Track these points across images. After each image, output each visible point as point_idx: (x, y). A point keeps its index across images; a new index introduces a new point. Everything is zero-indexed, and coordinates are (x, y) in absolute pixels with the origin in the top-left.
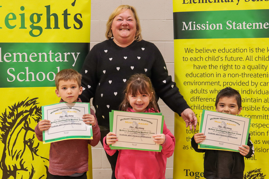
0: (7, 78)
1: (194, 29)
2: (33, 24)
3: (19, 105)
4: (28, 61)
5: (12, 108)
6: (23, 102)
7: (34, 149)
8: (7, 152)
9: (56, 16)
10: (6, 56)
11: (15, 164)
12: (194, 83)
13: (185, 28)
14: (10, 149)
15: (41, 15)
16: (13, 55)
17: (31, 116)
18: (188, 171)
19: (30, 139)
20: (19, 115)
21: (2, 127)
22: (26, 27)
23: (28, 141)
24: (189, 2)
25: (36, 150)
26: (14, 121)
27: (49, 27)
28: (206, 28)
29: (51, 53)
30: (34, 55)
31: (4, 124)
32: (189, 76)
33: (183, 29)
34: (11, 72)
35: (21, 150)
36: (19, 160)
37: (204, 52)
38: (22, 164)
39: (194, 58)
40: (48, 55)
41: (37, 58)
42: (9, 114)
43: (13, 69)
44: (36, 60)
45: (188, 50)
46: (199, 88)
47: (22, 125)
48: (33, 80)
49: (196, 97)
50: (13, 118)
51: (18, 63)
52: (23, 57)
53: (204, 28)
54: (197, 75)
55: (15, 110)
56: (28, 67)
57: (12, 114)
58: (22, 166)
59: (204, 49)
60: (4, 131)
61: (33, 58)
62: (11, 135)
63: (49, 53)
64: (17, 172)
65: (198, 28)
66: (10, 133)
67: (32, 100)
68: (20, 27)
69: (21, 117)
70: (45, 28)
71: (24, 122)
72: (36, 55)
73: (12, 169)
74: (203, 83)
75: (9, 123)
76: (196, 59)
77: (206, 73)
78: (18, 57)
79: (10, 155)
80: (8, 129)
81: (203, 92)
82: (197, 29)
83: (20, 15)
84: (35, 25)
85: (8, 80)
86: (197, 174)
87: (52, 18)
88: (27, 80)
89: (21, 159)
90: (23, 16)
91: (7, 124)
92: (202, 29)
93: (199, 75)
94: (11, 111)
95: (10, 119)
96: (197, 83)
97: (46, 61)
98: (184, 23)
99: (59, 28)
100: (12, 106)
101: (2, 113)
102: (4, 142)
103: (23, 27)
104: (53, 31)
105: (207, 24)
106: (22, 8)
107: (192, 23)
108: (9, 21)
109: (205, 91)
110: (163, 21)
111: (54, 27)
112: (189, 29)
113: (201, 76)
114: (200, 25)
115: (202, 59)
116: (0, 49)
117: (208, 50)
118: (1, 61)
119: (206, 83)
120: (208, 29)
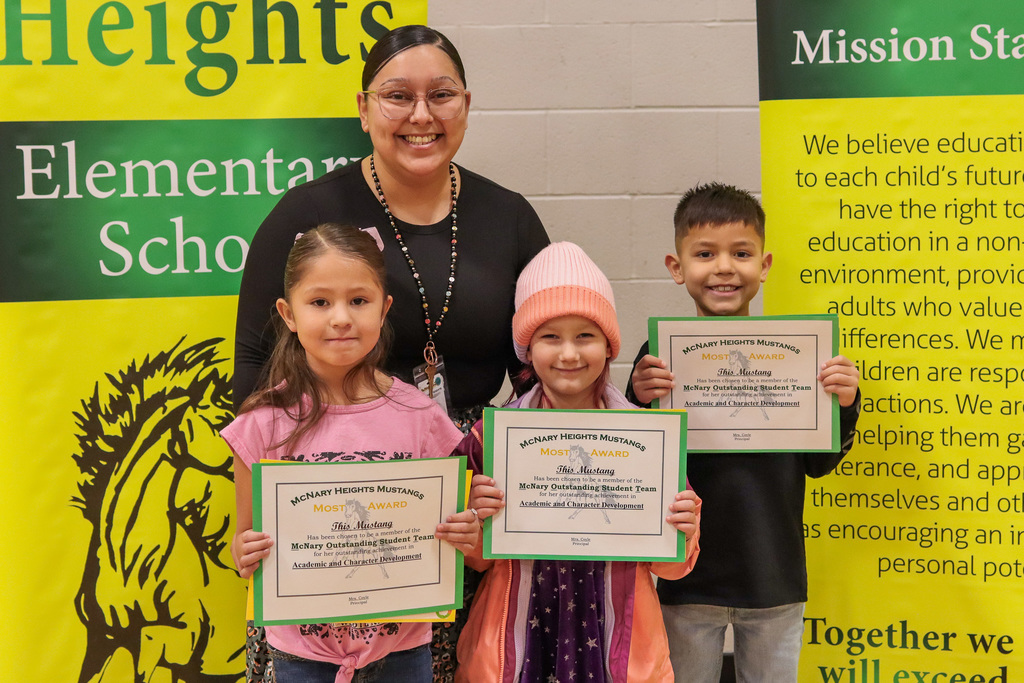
0: (101, 262)
1: (842, 59)
2: (198, 47)
3: (149, 368)
4: (180, 191)
5: (121, 381)
6: (162, 358)
7: (209, 541)
8: (102, 553)
9: (289, 12)
10: (95, 172)
11: (136, 603)
12: (841, 273)
13: (803, 56)
14: (117, 544)
15: (232, 8)
16: (121, 171)
17: (195, 411)
18: (820, 624)
19: (191, 504)
20: (147, 408)
21: (81, 456)
22: (170, 56)
23: (186, 509)
25: (218, 543)
26: (131, 432)
27: (261, 56)
28: (889, 55)
29: (270, 160)
30: (204, 168)
31: (90, 444)
32: (820, 247)
33: (797, 61)
34: (116, 235)
35: (158, 547)
36: (151, 584)
37: (882, 149)
38: (163, 600)
39: (840, 177)
40: (261, 170)
41: (219, 180)
42: (108, 402)
43: (125, 225)
44: (214, 188)
45: (818, 145)
46: (863, 293)
47: (161, 446)
48: (203, 268)
49: (848, 332)
50: (125, 419)
51: (141, 202)
52: (163, 176)
53: (883, 53)
54: (852, 244)
55: (134, 387)
56: (181, 218)
57: (120, 405)
58: (162, 608)
59: (882, 138)
60: (91, 473)
61: (202, 183)
62: (118, 488)
63: (263, 161)
64: (145, 631)
65: (858, 57)
66: (114, 480)
67: (198, 347)
68: (149, 56)
69: (158, 416)
70: (249, 62)
71: (167, 435)
72: (212, 170)
73: (125, 622)
74: (878, 274)
75: (109, 440)
76: (849, 180)
77: (888, 235)
78: (141, 176)
79: (114, 565)
80: (104, 463)
81: (876, 311)
82: (853, 60)
83: (147, 8)
84: (207, 48)
85: (105, 271)
86: (855, 634)
87: (276, 21)
88: (181, 269)
89: (160, 579)
90: (158, 13)
91: (101, 443)
92: (872, 59)
93: (860, 244)
94: (116, 393)
95: (114, 422)
96: (854, 274)
97: (252, 190)
98: (801, 35)
99: (304, 61)
100: (121, 372)
101: (83, 401)
102: (91, 513)
103: (160, 56)
104: (277, 70)
105: (893, 37)
107: (830, 34)
108: (105, 34)
109: (884, 306)
110: (710, 27)
111: (282, 56)
112: (822, 59)
113: (870, 247)
114: (863, 41)
115: (871, 178)
116: (71, 146)
117: (898, 143)
118: (73, 194)
119: (889, 272)
120: (895, 58)
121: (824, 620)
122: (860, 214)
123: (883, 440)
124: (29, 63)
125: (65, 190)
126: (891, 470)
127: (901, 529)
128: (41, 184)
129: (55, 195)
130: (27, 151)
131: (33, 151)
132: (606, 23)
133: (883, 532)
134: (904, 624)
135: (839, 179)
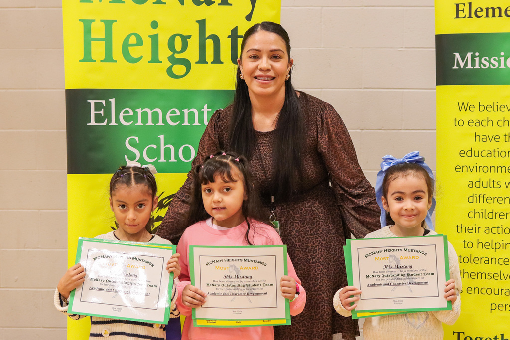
0: (125, 156)
1: (477, 66)
2: (173, 55)
4: (163, 123)
9: (216, 39)
10: (123, 113)
12: (475, 167)
13: (458, 64)
15: (189, 37)
16: (136, 113)
18: (461, 334)
22: (160, 59)
24: (467, 16)
27: (202, 60)
28: (499, 65)
29: (205, 109)
30: (174, 112)
32: (465, 155)
33: (455, 67)
34: (132, 144)
37: (495, 109)
39: (475, 122)
40: (201, 113)
41: (181, 118)
43: (137, 139)
44: (179, 122)
45: (465, 107)
46: (485, 177)
48: (173, 160)
49: (478, 196)
51: (145, 128)
52: (155, 116)
53: (496, 64)
54: (480, 154)
56: (163, 136)
59: (495, 104)
61: (173, 119)
63: (202, 110)
65: (484, 65)
67: (170, 197)
68: (150, 59)
70: (196, 63)
72: (178, 113)
74: (493, 168)
76: (479, 123)
77: (498, 150)
78: (145, 115)
81: (491, 186)
82: (482, 67)
83: (149, 36)
84: (177, 56)
85: (127, 160)
87: (209, 44)
88: (162, 160)
90: (155, 39)
92: (491, 67)
93: (484, 154)
96: (481, 168)
97: (197, 123)
98: (457, 55)
99: (222, 63)
103: (155, 59)
104: (210, 67)
105: (502, 56)
106: (155, 25)
107: (471, 54)
108: (130, 48)
109: (495, 183)
110: (400, 51)
111: (212, 60)
112: (467, 66)
113: (489, 155)
114: (487, 58)
115: (490, 123)
116: (113, 100)
117: (503, 106)
118: (113, 123)
119: (498, 168)
120: (502, 66)
121: (463, 333)
122: (484, 140)
123: (493, 247)
124: (95, 61)
125: (109, 121)
126: (497, 262)
127: (501, 290)
128: (98, 118)
129: (105, 124)
130: (92, 102)
131: (95, 102)
132: (350, 48)
133: (493, 291)
134: (502, 335)
135: (474, 123)
